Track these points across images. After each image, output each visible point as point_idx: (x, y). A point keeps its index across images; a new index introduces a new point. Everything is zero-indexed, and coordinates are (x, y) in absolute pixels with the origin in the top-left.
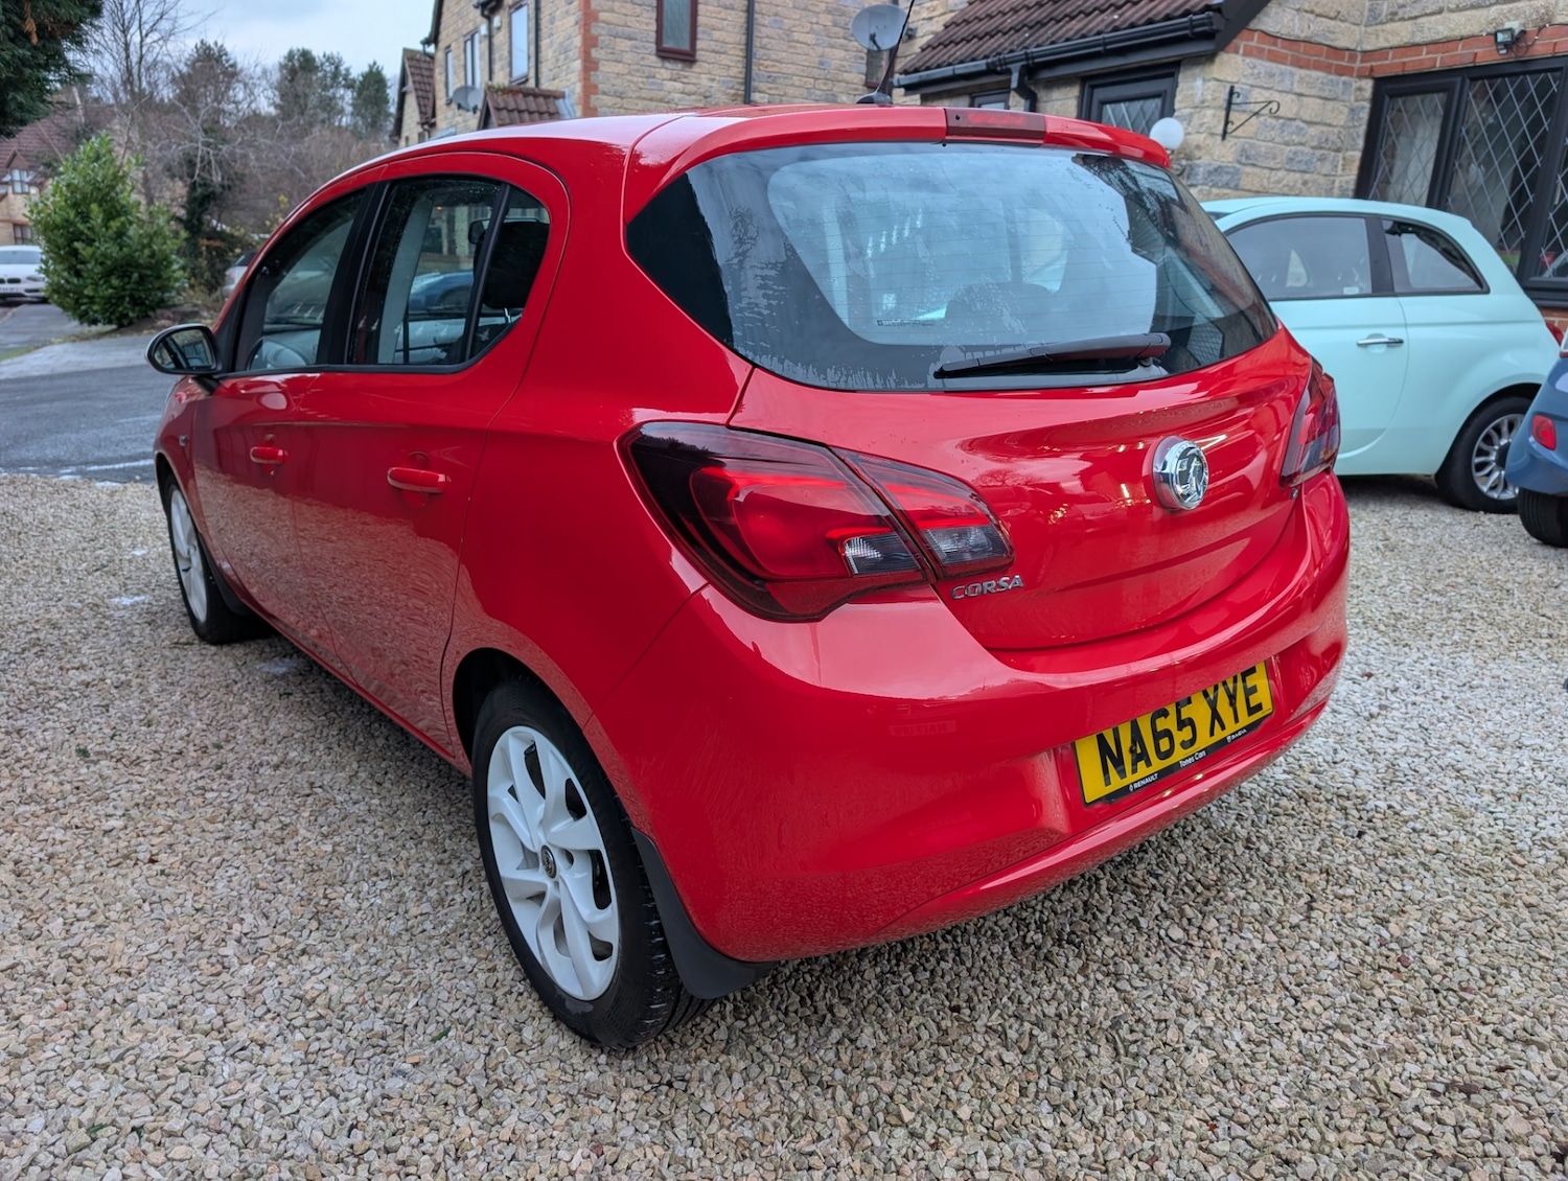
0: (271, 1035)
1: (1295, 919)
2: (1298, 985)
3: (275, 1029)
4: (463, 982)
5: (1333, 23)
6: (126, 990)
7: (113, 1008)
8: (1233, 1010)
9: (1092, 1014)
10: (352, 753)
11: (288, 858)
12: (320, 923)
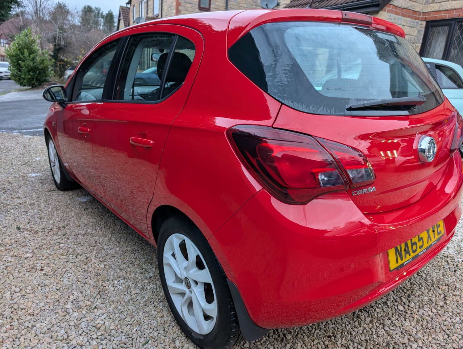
0: (84, 342)
1: (441, 303)
2: (448, 330)
3: (86, 339)
4: (152, 321)
5: (414, 3)
6: (32, 322)
7: (27, 330)
8: (427, 339)
9: (378, 340)
10: (109, 231)
11: (89, 270)
12: (101, 296)
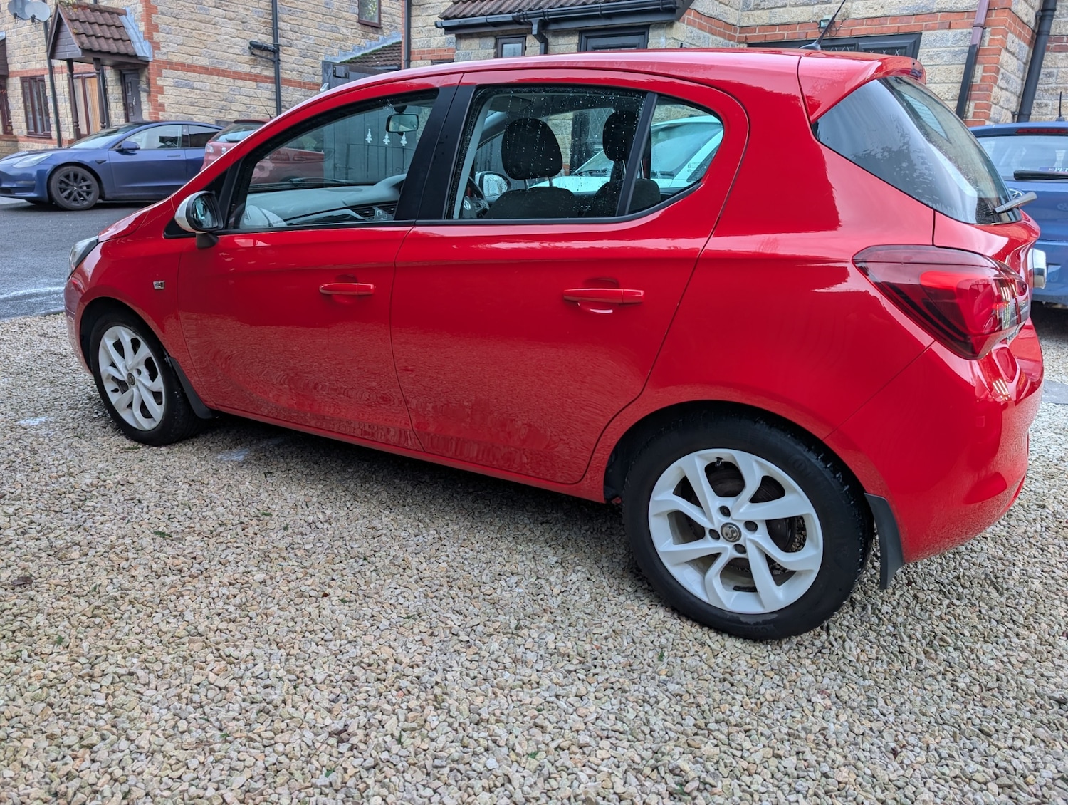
5: (727, 8)
